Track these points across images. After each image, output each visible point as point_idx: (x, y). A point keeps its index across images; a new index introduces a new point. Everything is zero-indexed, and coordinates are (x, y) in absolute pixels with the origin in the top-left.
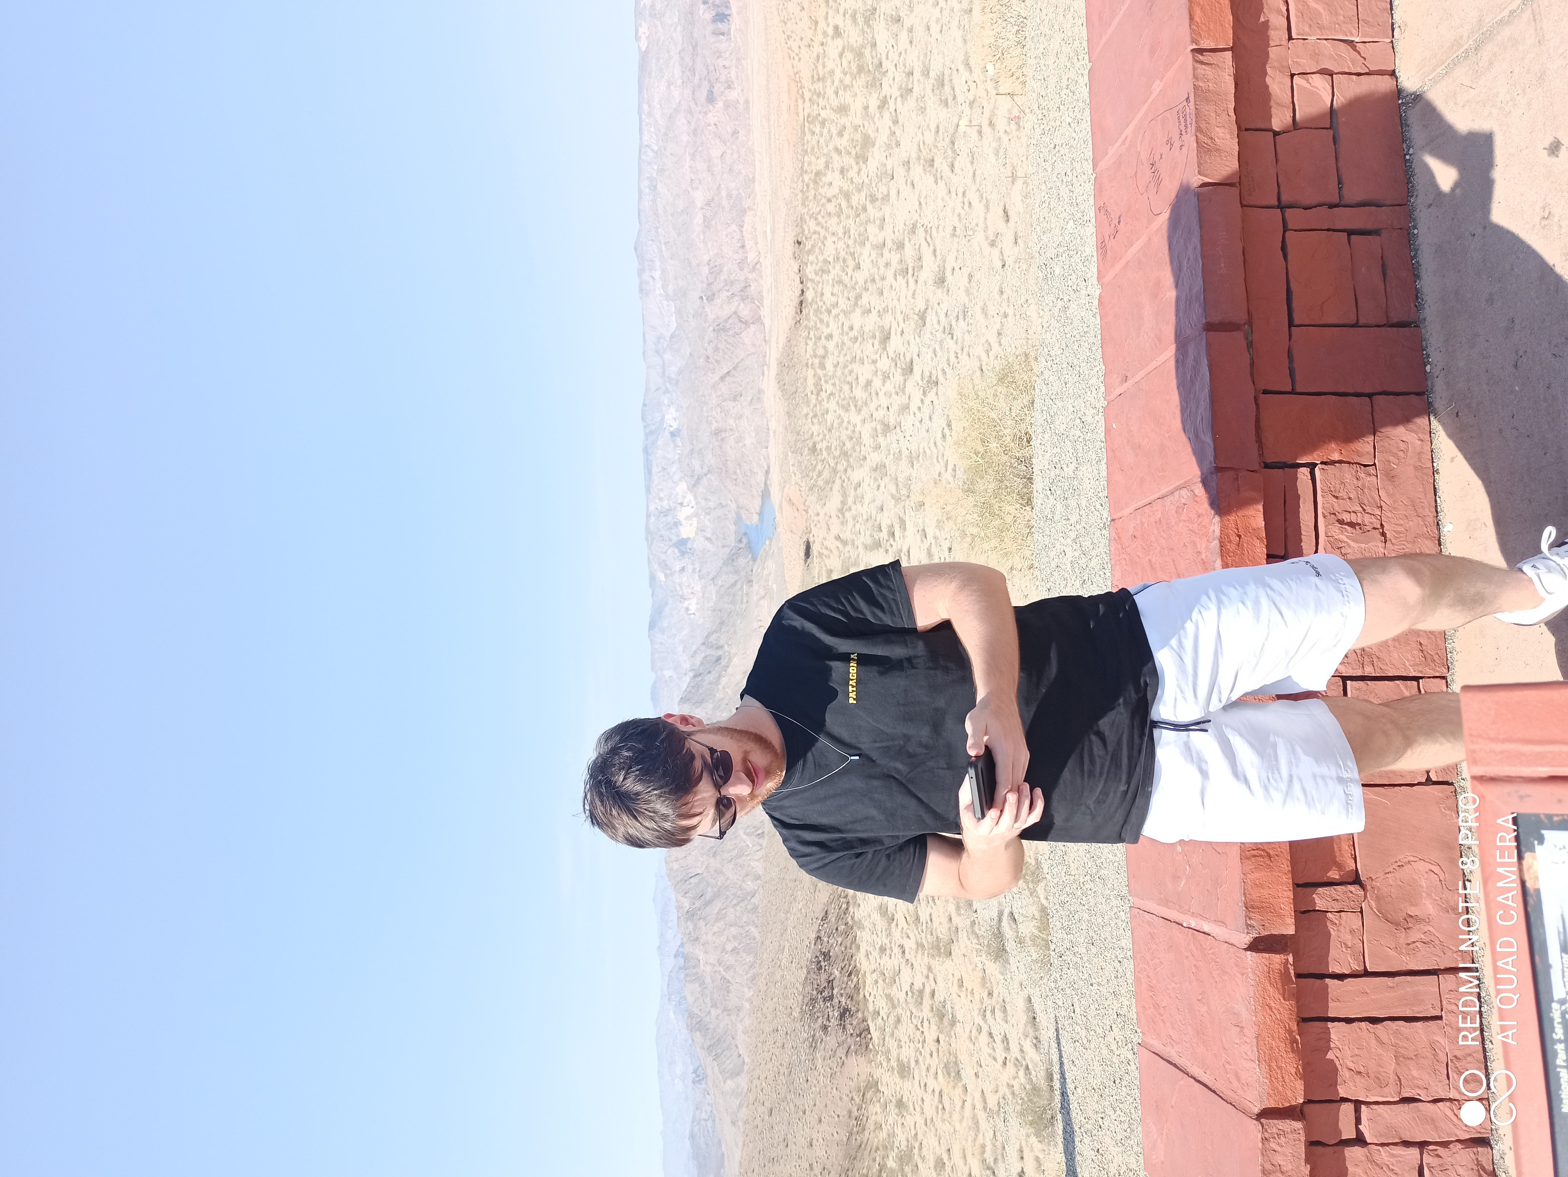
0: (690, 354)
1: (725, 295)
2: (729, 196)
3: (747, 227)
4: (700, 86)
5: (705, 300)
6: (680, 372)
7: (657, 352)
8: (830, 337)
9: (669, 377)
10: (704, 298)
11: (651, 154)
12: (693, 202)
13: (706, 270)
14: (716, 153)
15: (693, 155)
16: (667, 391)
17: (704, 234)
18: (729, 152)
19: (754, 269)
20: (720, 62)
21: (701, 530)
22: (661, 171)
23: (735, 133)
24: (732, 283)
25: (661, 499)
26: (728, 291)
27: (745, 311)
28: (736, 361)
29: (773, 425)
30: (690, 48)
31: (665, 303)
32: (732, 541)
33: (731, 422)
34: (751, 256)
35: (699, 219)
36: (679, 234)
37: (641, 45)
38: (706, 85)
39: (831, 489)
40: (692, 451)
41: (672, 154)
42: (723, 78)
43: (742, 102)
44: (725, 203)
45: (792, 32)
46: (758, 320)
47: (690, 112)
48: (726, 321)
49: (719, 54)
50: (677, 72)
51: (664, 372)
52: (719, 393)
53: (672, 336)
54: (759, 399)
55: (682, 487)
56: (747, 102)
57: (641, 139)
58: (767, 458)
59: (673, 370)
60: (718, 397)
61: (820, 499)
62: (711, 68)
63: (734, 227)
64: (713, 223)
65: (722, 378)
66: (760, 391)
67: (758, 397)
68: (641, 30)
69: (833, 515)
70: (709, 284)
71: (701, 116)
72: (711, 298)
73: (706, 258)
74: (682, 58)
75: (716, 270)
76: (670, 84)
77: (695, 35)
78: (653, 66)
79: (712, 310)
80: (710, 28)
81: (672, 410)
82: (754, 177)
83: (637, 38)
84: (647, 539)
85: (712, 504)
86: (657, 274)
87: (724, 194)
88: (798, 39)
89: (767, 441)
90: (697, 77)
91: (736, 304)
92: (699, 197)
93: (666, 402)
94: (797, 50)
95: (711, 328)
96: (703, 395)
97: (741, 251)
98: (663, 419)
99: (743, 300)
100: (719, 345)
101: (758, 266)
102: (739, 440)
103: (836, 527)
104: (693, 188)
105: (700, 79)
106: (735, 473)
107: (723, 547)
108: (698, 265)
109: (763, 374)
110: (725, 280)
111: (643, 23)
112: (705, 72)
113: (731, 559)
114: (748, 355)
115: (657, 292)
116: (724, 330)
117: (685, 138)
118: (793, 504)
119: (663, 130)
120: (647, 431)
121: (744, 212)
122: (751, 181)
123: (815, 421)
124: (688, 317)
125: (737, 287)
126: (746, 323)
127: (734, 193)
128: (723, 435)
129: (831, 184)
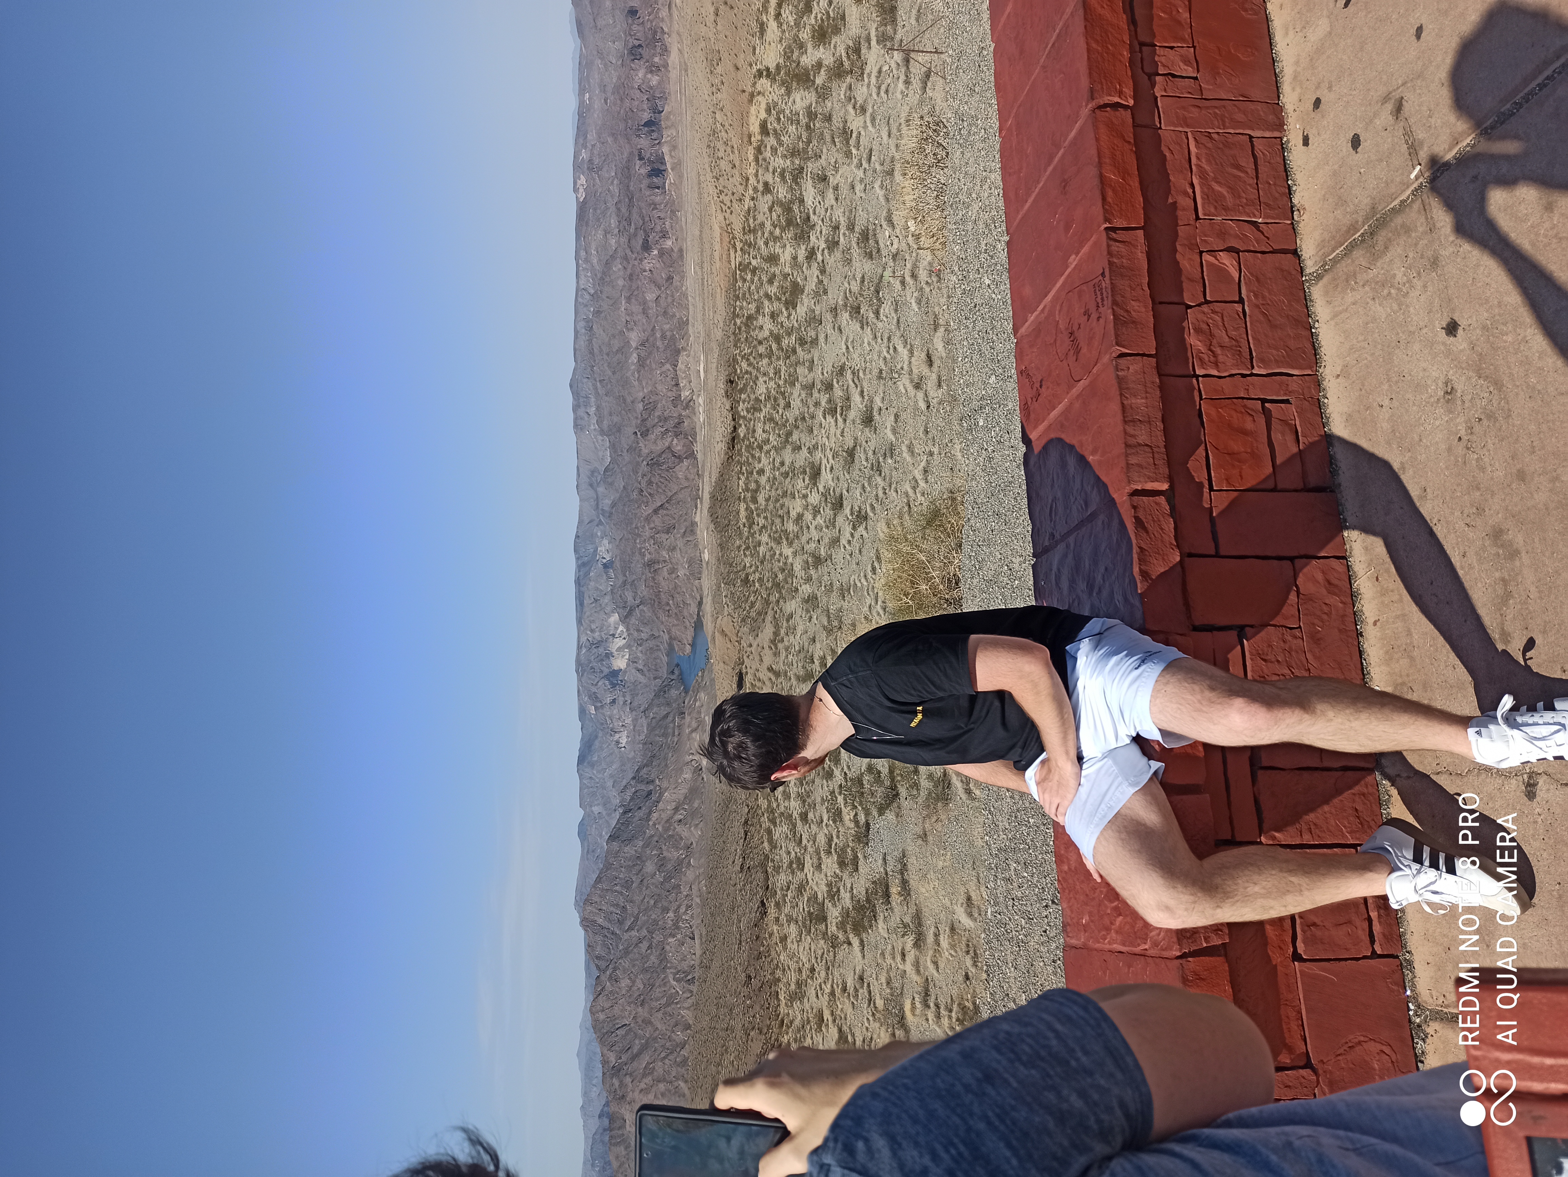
0: (624, 487)
1: (659, 430)
2: (663, 337)
3: (681, 366)
4: (635, 235)
5: (639, 436)
6: (614, 505)
7: (591, 485)
8: (761, 472)
9: (602, 510)
10: (639, 434)
11: (587, 297)
12: (628, 342)
13: (640, 406)
14: (650, 296)
15: (628, 299)
16: (600, 523)
17: (639, 372)
18: (663, 296)
19: (687, 407)
20: (656, 213)
21: (632, 661)
22: (597, 313)
23: (670, 278)
24: (666, 419)
25: (592, 631)
26: (662, 426)
27: (678, 446)
28: (670, 494)
29: (706, 556)
30: (627, 200)
31: (600, 438)
32: (664, 672)
33: (664, 553)
34: (685, 394)
35: (634, 358)
36: (614, 373)
37: (579, 196)
38: (641, 235)
39: (764, 620)
40: (625, 583)
41: (608, 297)
42: (658, 228)
43: (676, 250)
44: (659, 343)
45: (724, 187)
46: (692, 455)
47: (626, 258)
48: (660, 455)
49: (654, 206)
50: (614, 222)
51: (597, 504)
52: (652, 525)
53: (606, 470)
54: (692, 531)
55: (615, 618)
56: (681, 250)
57: (578, 283)
58: (700, 589)
59: (606, 503)
60: (652, 529)
61: (752, 630)
62: (647, 219)
63: (668, 366)
64: (648, 362)
65: (656, 511)
66: (694, 524)
67: (692, 529)
68: (579, 182)
69: (766, 646)
70: (644, 420)
71: (636, 263)
72: (645, 434)
73: (641, 395)
74: (619, 209)
75: (650, 407)
76: (606, 232)
77: (631, 188)
78: (591, 215)
79: (645, 446)
80: (646, 182)
81: (605, 541)
82: (687, 320)
83: (576, 190)
84: (577, 671)
85: (644, 636)
86: (592, 410)
87: (658, 335)
88: (730, 193)
89: (700, 573)
90: (633, 226)
91: (669, 439)
92: (634, 337)
93: (599, 534)
94: (729, 204)
95: (645, 463)
96: (637, 528)
97: (674, 389)
98: (596, 550)
99: (676, 436)
100: (653, 479)
101: (691, 403)
102: (673, 571)
103: (768, 659)
104: (628, 330)
105: (636, 229)
106: (668, 604)
107: (655, 678)
108: (633, 402)
109: (696, 508)
110: (659, 417)
111: (582, 176)
112: (641, 222)
113: (662, 691)
114: (682, 489)
115: (592, 427)
116: (659, 464)
117: (621, 282)
118: (726, 635)
119: (599, 275)
120: (580, 562)
121: (678, 352)
122: (684, 324)
123: (748, 553)
124: (622, 451)
125: (671, 423)
126: (680, 459)
127: (668, 333)
128: (657, 567)
129: (761, 328)
